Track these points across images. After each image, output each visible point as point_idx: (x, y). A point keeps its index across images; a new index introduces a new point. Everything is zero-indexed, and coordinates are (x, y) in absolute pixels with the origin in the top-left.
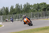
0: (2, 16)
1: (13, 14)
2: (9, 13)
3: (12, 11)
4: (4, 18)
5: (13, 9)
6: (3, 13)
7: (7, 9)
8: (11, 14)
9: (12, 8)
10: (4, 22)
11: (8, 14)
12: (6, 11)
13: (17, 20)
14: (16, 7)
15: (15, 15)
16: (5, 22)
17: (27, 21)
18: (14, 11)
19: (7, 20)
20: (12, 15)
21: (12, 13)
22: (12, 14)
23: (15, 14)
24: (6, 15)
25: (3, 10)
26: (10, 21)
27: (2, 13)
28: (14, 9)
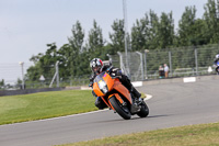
0: (143, 52)
1: (194, 43)
2: (175, 41)
3: (190, 33)
4: (152, 62)
5: (192, 23)
6: (146, 38)
7: (166, 20)
8: (185, 44)
9: (188, 16)
10: (153, 79)
11: (172, 44)
12: (162, 30)
13: (210, 70)
14: (206, 14)
15: (204, 48)
16: (156, 82)
17: (108, 94)
18: (200, 31)
19: (166, 69)
20: (189, 49)
21: (190, 38)
22: (190, 43)
23: (202, 43)
24: (164, 47)
25: (149, 26)
26: (177, 77)
27: (143, 39)
28: (199, 21)
